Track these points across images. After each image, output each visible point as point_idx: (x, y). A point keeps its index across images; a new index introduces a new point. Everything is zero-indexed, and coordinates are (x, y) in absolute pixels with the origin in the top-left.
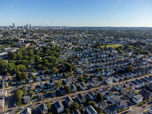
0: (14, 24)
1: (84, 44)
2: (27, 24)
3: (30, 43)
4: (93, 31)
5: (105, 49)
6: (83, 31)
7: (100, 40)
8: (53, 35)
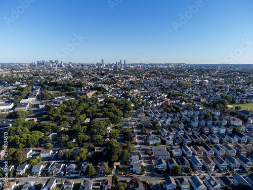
0: (103, 60)
1: (194, 97)
2: (121, 61)
3: (96, 91)
4: (229, 73)
5: (233, 114)
6: (208, 71)
7: (233, 90)
8: (145, 78)
